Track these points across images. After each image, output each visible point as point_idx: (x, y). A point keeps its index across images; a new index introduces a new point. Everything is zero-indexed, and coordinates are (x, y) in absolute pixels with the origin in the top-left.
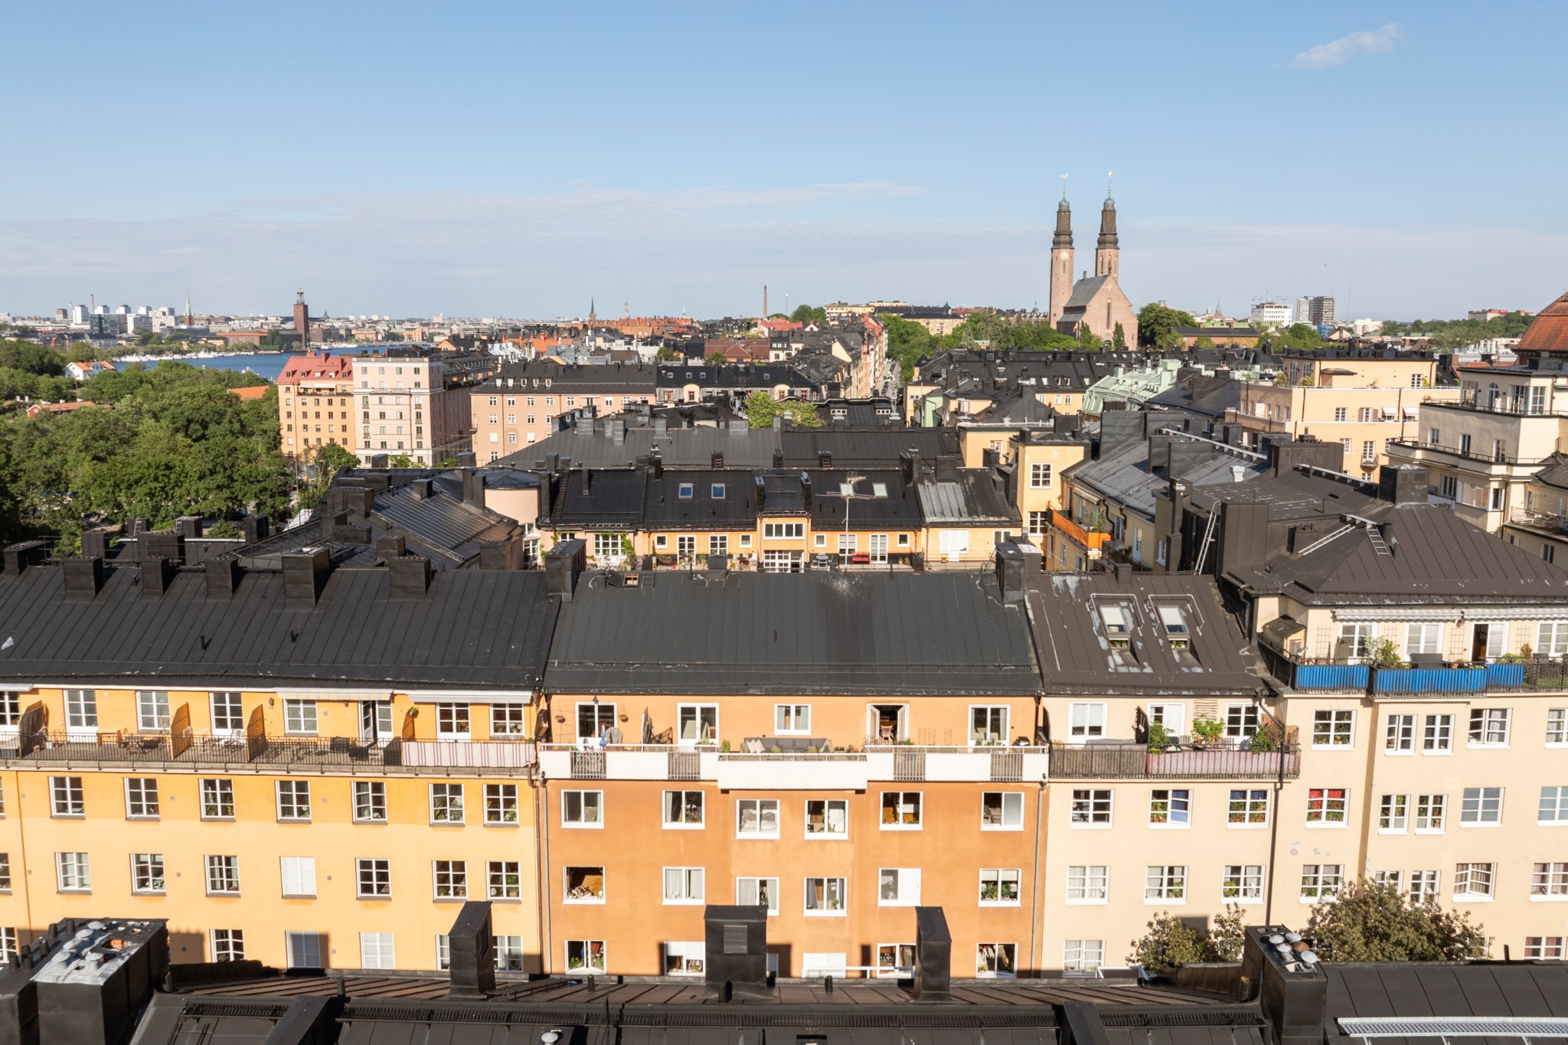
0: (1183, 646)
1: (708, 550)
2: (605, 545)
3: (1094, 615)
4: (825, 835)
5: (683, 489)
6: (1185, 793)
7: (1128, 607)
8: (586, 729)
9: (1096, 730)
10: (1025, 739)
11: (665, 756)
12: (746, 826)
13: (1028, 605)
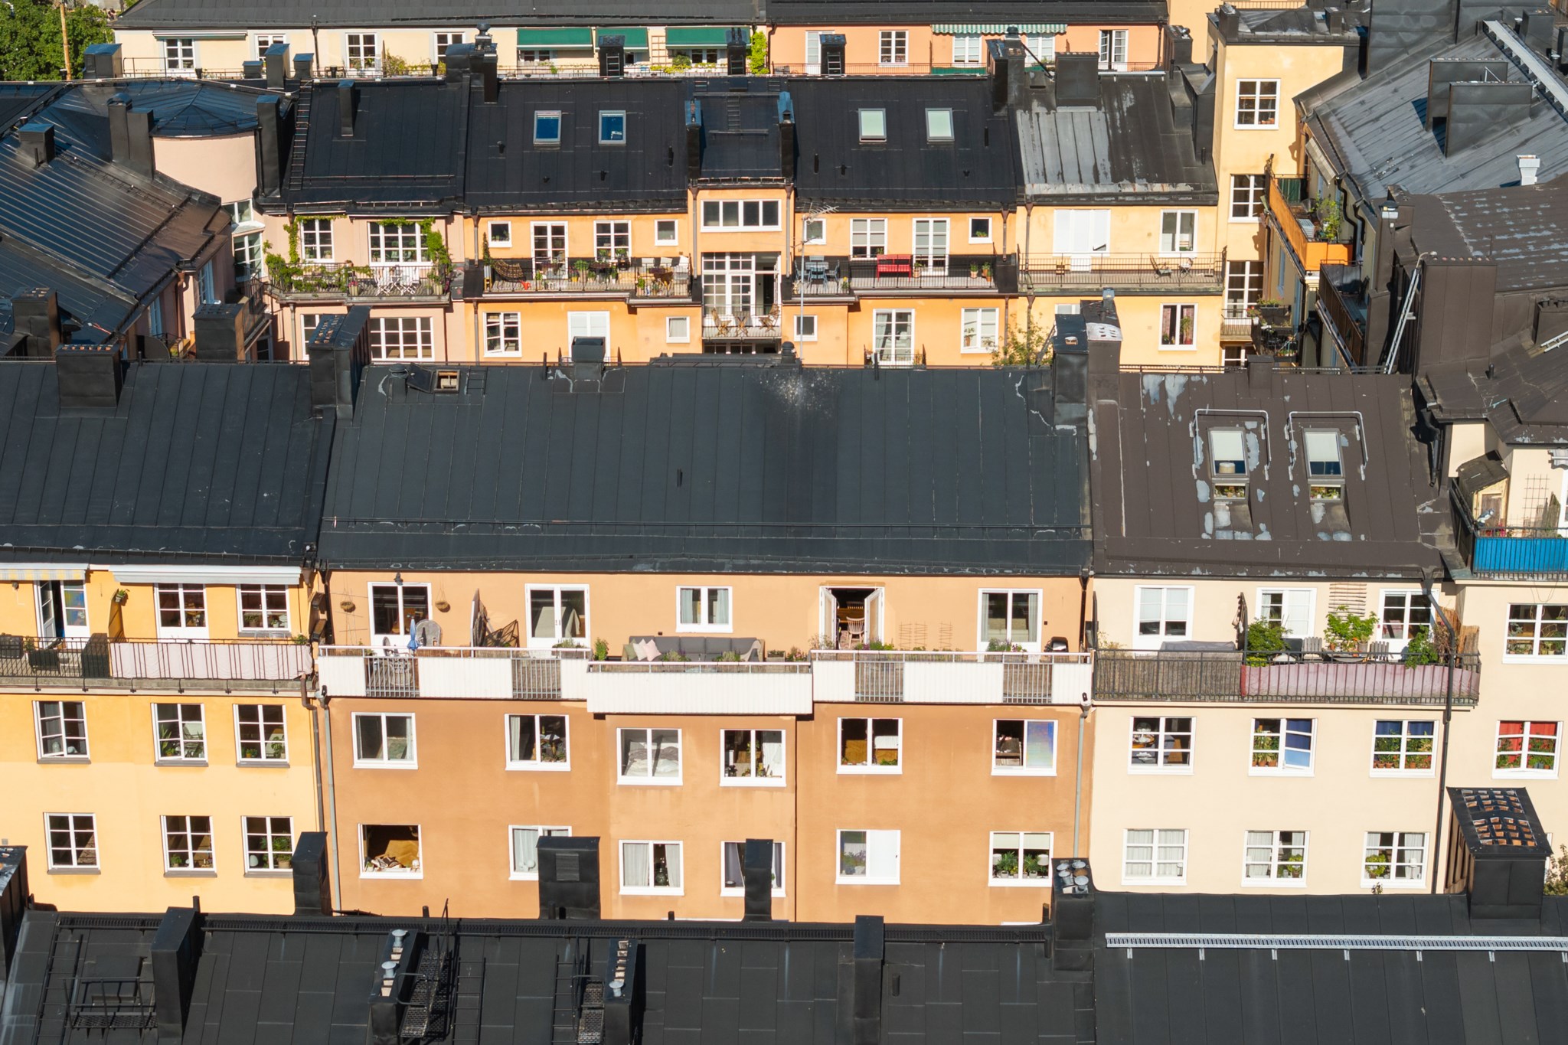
0: (1335, 497)
1: (591, 250)
2: (391, 242)
3: (1199, 443)
4: (752, 781)
5: (541, 121)
6: (1307, 724)
7: (1256, 431)
8: (385, 622)
9: (1177, 627)
10: (1063, 641)
11: (507, 664)
12: (634, 766)
13: (1092, 428)
